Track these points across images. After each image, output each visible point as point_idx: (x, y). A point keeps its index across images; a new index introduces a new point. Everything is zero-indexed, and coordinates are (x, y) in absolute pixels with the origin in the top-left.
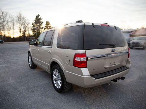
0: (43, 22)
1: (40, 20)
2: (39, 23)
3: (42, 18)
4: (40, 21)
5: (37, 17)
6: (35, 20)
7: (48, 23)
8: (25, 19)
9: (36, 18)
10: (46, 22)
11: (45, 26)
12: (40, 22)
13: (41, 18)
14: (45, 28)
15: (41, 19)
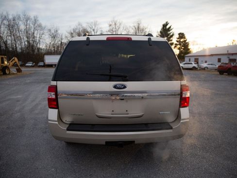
0: (173, 35)
1: (169, 31)
2: (167, 37)
3: (172, 27)
4: (169, 33)
5: (165, 26)
6: (161, 32)
7: (182, 36)
8: (146, 30)
9: (163, 28)
10: (179, 34)
11: (177, 41)
12: (169, 35)
13: (170, 27)
14: (176, 44)
15: (171, 30)
